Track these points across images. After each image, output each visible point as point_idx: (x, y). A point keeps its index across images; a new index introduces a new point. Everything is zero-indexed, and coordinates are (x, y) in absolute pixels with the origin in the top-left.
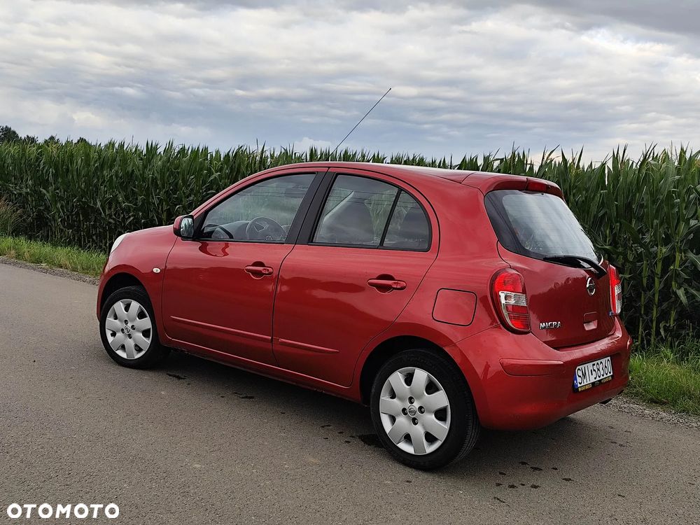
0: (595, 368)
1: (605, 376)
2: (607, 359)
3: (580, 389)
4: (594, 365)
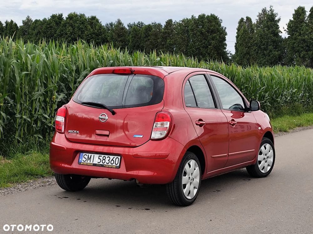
0: (101, 158)
1: (109, 164)
2: (116, 157)
3: (82, 163)
4: (101, 156)
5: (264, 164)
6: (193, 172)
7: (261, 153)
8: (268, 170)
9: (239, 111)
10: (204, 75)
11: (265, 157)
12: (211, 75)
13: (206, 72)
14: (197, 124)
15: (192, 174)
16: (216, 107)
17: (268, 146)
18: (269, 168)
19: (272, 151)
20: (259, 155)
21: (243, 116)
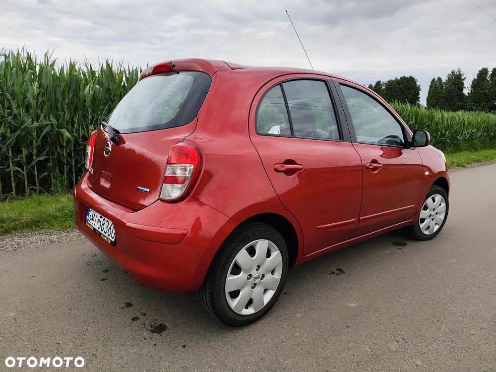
0: (101, 220)
1: (106, 235)
3: (86, 224)
4: (102, 217)
5: (430, 223)
6: (264, 262)
7: (426, 208)
8: (434, 231)
9: (395, 146)
10: (325, 81)
11: (433, 213)
12: (341, 84)
13: (331, 77)
14: (277, 170)
15: (259, 266)
16: (341, 138)
17: (438, 198)
18: (437, 227)
19: (443, 205)
20: (423, 210)
21: (401, 154)
